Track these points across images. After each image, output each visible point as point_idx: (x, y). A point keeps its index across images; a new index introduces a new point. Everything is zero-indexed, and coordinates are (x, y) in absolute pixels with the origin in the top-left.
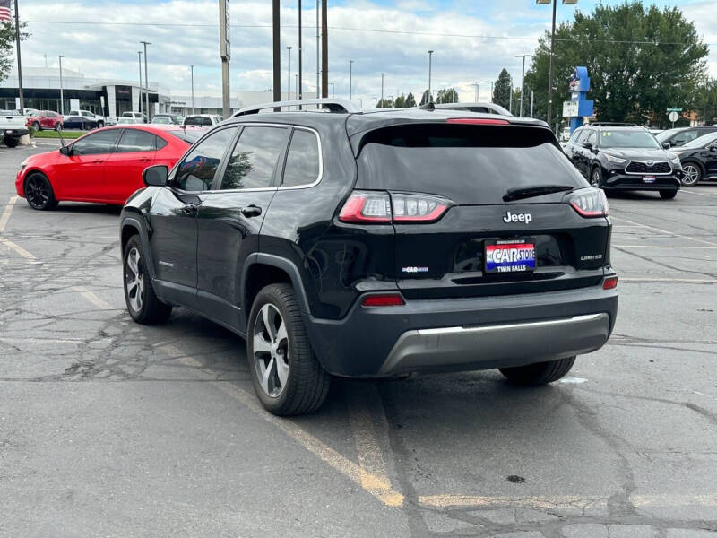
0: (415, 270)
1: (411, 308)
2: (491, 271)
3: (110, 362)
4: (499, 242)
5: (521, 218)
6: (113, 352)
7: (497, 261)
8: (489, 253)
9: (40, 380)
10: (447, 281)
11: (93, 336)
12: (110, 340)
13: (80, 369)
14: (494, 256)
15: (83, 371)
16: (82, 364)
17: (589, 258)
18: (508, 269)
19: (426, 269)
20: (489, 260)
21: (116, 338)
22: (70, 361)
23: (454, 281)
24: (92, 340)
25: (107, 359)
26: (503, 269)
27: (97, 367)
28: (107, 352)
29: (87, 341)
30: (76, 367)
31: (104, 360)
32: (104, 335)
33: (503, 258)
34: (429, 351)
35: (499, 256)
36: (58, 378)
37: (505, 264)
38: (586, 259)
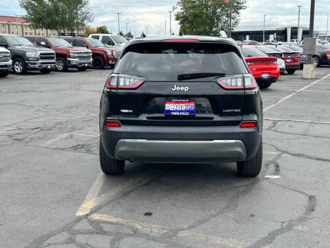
0: (127, 111)
1: (123, 129)
2: (168, 114)
4: (173, 100)
5: (182, 88)
8: (167, 105)
10: (143, 117)
17: (230, 111)
18: (178, 114)
19: (131, 111)
20: (166, 108)
23: (147, 118)
26: (175, 114)
34: (131, 149)
35: (173, 107)
37: (177, 111)
38: (227, 111)
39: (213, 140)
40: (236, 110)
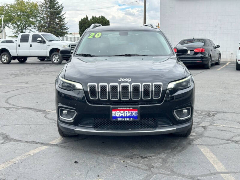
3: (201, 117)
6: (200, 120)
9: (224, 112)
11: (209, 127)
12: (201, 125)
13: (211, 115)
15: (210, 114)
16: (211, 116)
21: (198, 126)
22: (216, 117)
24: (209, 125)
25: (202, 117)
27: (206, 115)
28: (203, 120)
29: (211, 125)
30: (213, 115)
31: (204, 117)
32: (204, 127)
36: (218, 112)
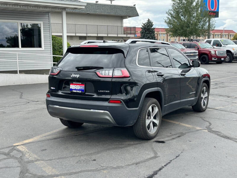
2: (71, 91)
4: (74, 83)
5: (76, 76)
7: (73, 89)
10: (60, 93)
14: (72, 87)
17: (103, 91)
18: (76, 91)
20: (71, 88)
23: (62, 93)
33: (75, 88)
35: (74, 87)
37: (75, 90)
38: (101, 91)
39: (91, 109)
40: (106, 91)
